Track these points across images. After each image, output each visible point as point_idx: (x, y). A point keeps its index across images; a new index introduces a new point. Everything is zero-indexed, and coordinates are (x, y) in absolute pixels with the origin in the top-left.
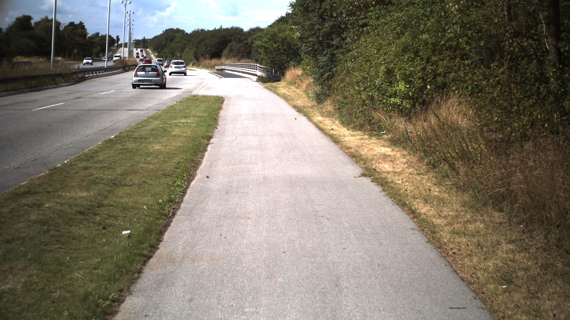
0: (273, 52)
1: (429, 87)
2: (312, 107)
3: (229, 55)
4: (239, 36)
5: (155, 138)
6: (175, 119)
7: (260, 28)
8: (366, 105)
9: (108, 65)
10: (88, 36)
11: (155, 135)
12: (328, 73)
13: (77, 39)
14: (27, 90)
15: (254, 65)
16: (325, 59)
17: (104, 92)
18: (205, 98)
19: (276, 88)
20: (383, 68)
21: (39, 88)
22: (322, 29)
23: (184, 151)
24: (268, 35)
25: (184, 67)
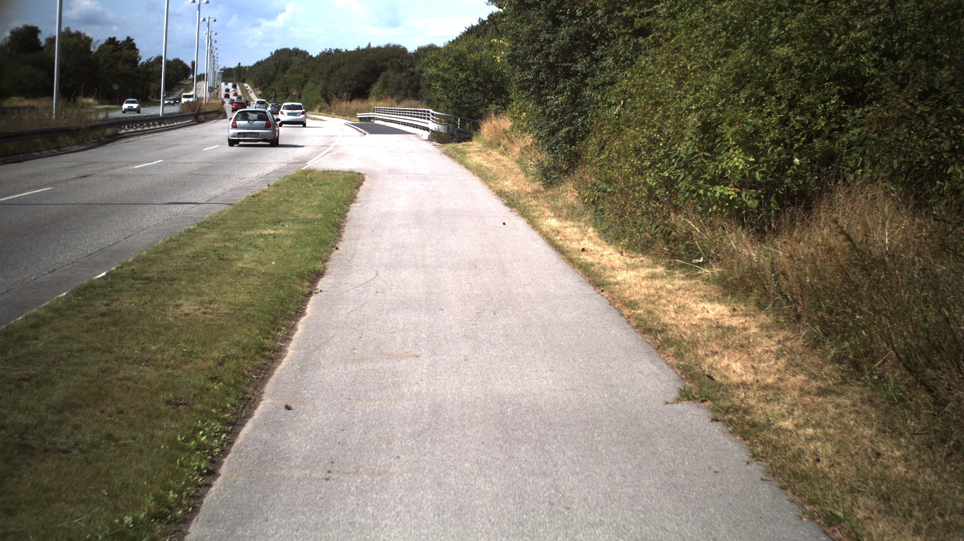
0: (459, 87)
1: (797, 161)
3: (382, 93)
4: (399, 61)
8: (657, 200)
9: (165, 112)
10: (140, 62)
11: (195, 270)
12: (567, 129)
13: (120, 67)
15: (424, 111)
16: (561, 99)
17: (141, 163)
19: (464, 153)
21: (22, 156)
22: (555, 40)
23: (247, 320)
24: (450, 57)
25: (303, 113)
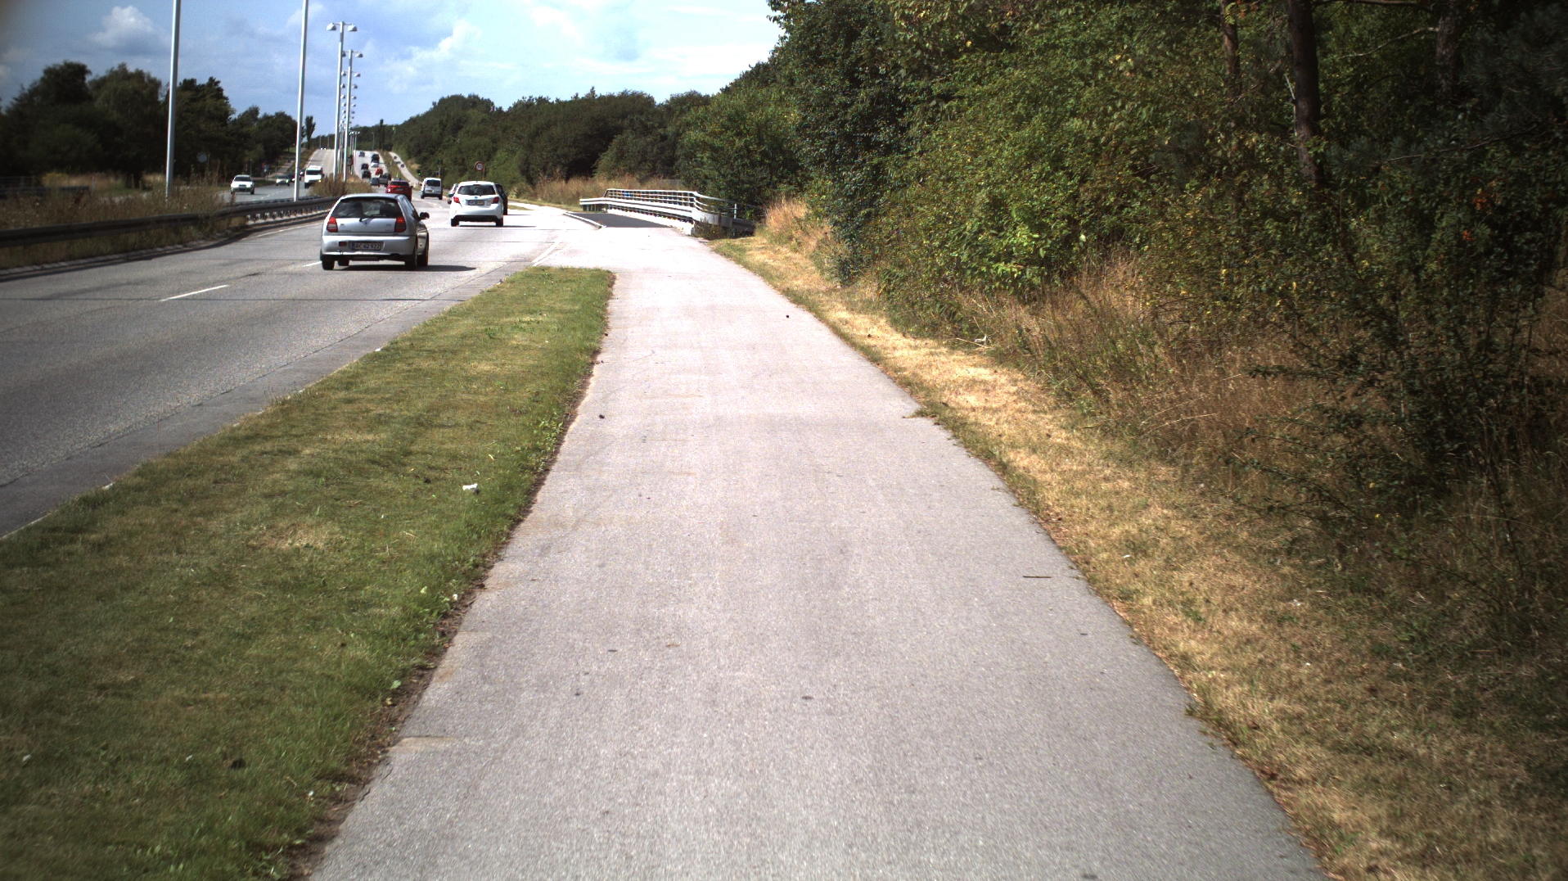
0: (736, 159)
1: (1083, 237)
2: (829, 292)
3: (614, 167)
4: (643, 118)
5: (473, 352)
6: (508, 315)
7: (700, 96)
8: (946, 281)
10: (233, 117)
11: (472, 345)
12: (867, 210)
13: (203, 126)
14: (117, 256)
15: (685, 194)
16: (859, 175)
18: (568, 276)
19: (743, 250)
20: (982, 196)
22: (852, 104)
23: (542, 374)
